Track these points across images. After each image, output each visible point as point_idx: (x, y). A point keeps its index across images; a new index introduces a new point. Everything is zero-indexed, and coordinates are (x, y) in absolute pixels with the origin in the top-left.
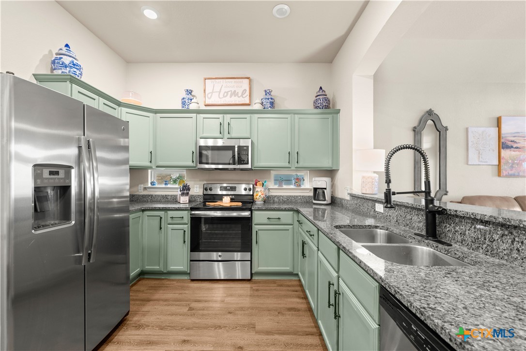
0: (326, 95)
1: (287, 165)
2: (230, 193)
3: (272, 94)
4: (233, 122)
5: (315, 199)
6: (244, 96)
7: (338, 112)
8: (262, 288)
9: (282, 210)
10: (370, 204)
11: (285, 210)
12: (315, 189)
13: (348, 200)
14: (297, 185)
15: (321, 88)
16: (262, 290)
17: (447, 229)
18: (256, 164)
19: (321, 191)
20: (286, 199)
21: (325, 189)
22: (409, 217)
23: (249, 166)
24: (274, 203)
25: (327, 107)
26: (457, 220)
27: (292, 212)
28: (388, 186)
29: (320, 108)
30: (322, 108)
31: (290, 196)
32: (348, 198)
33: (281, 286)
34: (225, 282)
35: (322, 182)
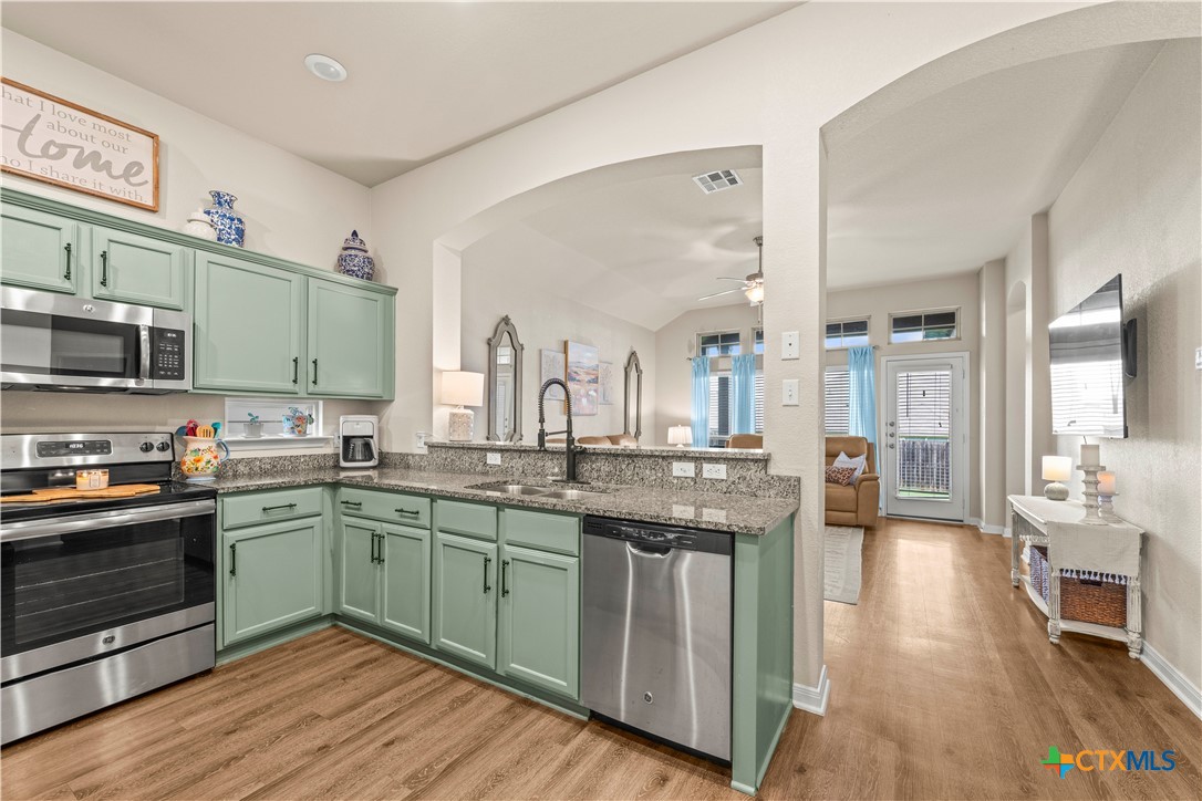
0: (366, 252)
1: (290, 386)
2: (93, 459)
3: (235, 205)
4: (116, 254)
5: (346, 459)
6: (132, 180)
7: (393, 292)
8: (261, 669)
9: (299, 487)
10: (475, 455)
11: (306, 486)
12: (347, 440)
13: (422, 456)
14: (299, 432)
15: (355, 234)
16: (265, 671)
17: (585, 468)
18: (201, 382)
19: (359, 443)
20: (268, 466)
21: (372, 437)
22: (540, 464)
23: (186, 384)
24: (235, 476)
25: (369, 277)
26: (594, 458)
27: (320, 489)
28: (542, 426)
29: (357, 276)
30: (362, 277)
31: (280, 458)
32: (425, 451)
33: (303, 648)
34: (131, 705)
35: (361, 425)
